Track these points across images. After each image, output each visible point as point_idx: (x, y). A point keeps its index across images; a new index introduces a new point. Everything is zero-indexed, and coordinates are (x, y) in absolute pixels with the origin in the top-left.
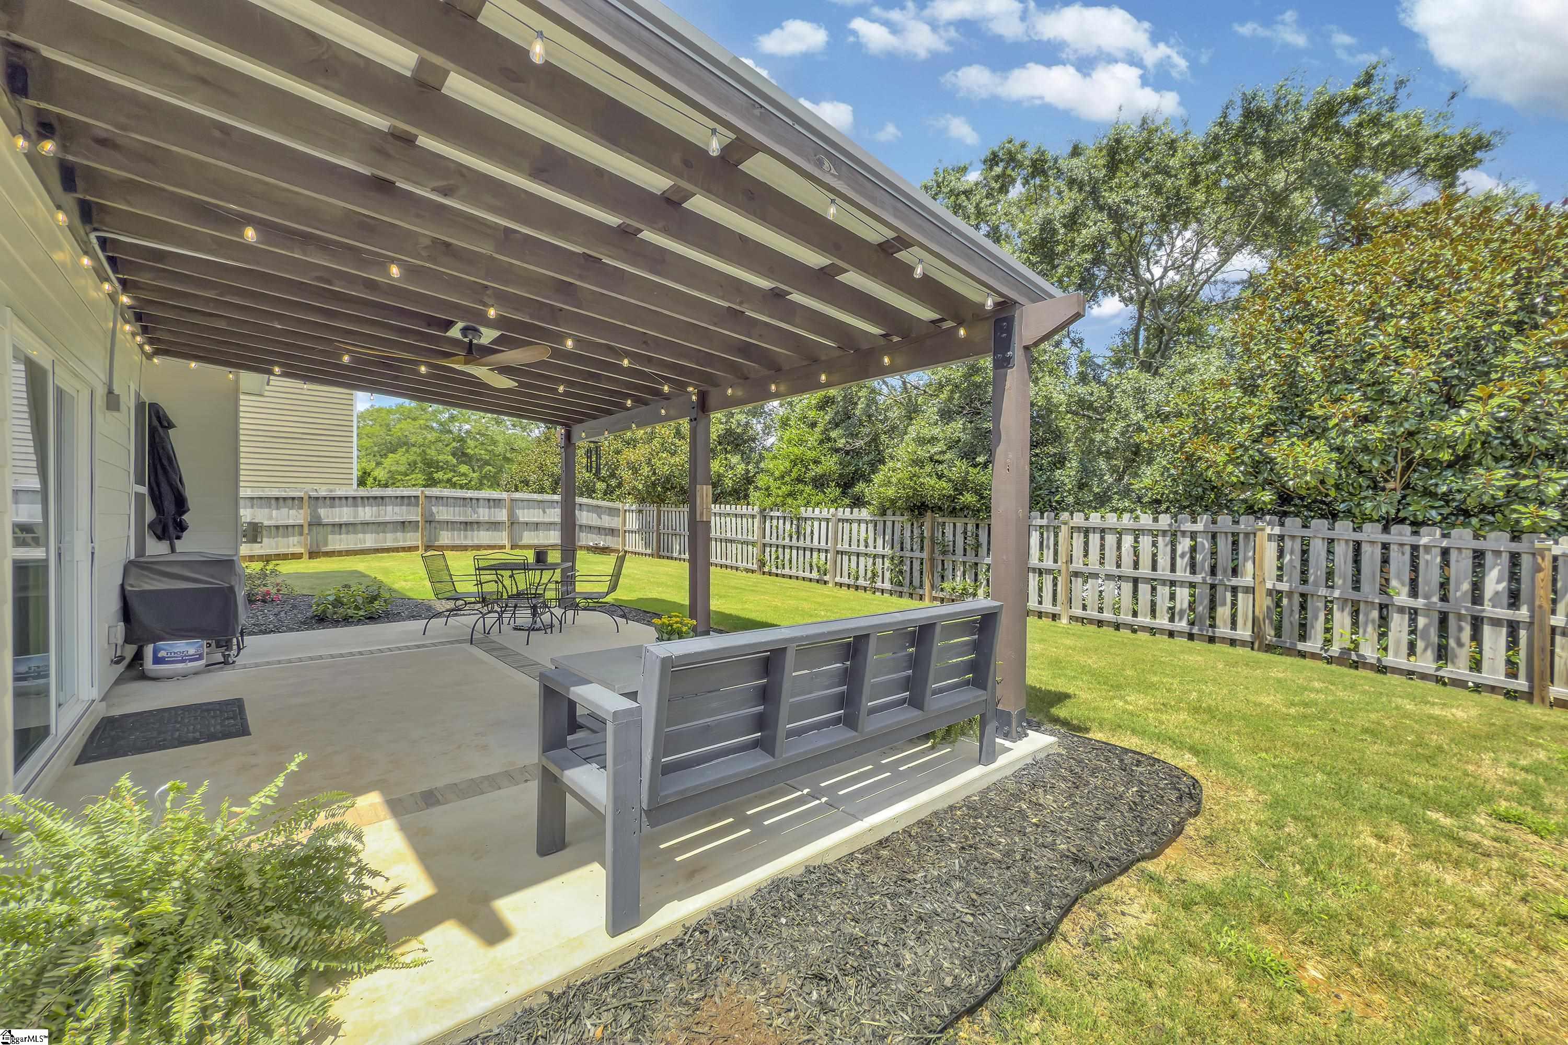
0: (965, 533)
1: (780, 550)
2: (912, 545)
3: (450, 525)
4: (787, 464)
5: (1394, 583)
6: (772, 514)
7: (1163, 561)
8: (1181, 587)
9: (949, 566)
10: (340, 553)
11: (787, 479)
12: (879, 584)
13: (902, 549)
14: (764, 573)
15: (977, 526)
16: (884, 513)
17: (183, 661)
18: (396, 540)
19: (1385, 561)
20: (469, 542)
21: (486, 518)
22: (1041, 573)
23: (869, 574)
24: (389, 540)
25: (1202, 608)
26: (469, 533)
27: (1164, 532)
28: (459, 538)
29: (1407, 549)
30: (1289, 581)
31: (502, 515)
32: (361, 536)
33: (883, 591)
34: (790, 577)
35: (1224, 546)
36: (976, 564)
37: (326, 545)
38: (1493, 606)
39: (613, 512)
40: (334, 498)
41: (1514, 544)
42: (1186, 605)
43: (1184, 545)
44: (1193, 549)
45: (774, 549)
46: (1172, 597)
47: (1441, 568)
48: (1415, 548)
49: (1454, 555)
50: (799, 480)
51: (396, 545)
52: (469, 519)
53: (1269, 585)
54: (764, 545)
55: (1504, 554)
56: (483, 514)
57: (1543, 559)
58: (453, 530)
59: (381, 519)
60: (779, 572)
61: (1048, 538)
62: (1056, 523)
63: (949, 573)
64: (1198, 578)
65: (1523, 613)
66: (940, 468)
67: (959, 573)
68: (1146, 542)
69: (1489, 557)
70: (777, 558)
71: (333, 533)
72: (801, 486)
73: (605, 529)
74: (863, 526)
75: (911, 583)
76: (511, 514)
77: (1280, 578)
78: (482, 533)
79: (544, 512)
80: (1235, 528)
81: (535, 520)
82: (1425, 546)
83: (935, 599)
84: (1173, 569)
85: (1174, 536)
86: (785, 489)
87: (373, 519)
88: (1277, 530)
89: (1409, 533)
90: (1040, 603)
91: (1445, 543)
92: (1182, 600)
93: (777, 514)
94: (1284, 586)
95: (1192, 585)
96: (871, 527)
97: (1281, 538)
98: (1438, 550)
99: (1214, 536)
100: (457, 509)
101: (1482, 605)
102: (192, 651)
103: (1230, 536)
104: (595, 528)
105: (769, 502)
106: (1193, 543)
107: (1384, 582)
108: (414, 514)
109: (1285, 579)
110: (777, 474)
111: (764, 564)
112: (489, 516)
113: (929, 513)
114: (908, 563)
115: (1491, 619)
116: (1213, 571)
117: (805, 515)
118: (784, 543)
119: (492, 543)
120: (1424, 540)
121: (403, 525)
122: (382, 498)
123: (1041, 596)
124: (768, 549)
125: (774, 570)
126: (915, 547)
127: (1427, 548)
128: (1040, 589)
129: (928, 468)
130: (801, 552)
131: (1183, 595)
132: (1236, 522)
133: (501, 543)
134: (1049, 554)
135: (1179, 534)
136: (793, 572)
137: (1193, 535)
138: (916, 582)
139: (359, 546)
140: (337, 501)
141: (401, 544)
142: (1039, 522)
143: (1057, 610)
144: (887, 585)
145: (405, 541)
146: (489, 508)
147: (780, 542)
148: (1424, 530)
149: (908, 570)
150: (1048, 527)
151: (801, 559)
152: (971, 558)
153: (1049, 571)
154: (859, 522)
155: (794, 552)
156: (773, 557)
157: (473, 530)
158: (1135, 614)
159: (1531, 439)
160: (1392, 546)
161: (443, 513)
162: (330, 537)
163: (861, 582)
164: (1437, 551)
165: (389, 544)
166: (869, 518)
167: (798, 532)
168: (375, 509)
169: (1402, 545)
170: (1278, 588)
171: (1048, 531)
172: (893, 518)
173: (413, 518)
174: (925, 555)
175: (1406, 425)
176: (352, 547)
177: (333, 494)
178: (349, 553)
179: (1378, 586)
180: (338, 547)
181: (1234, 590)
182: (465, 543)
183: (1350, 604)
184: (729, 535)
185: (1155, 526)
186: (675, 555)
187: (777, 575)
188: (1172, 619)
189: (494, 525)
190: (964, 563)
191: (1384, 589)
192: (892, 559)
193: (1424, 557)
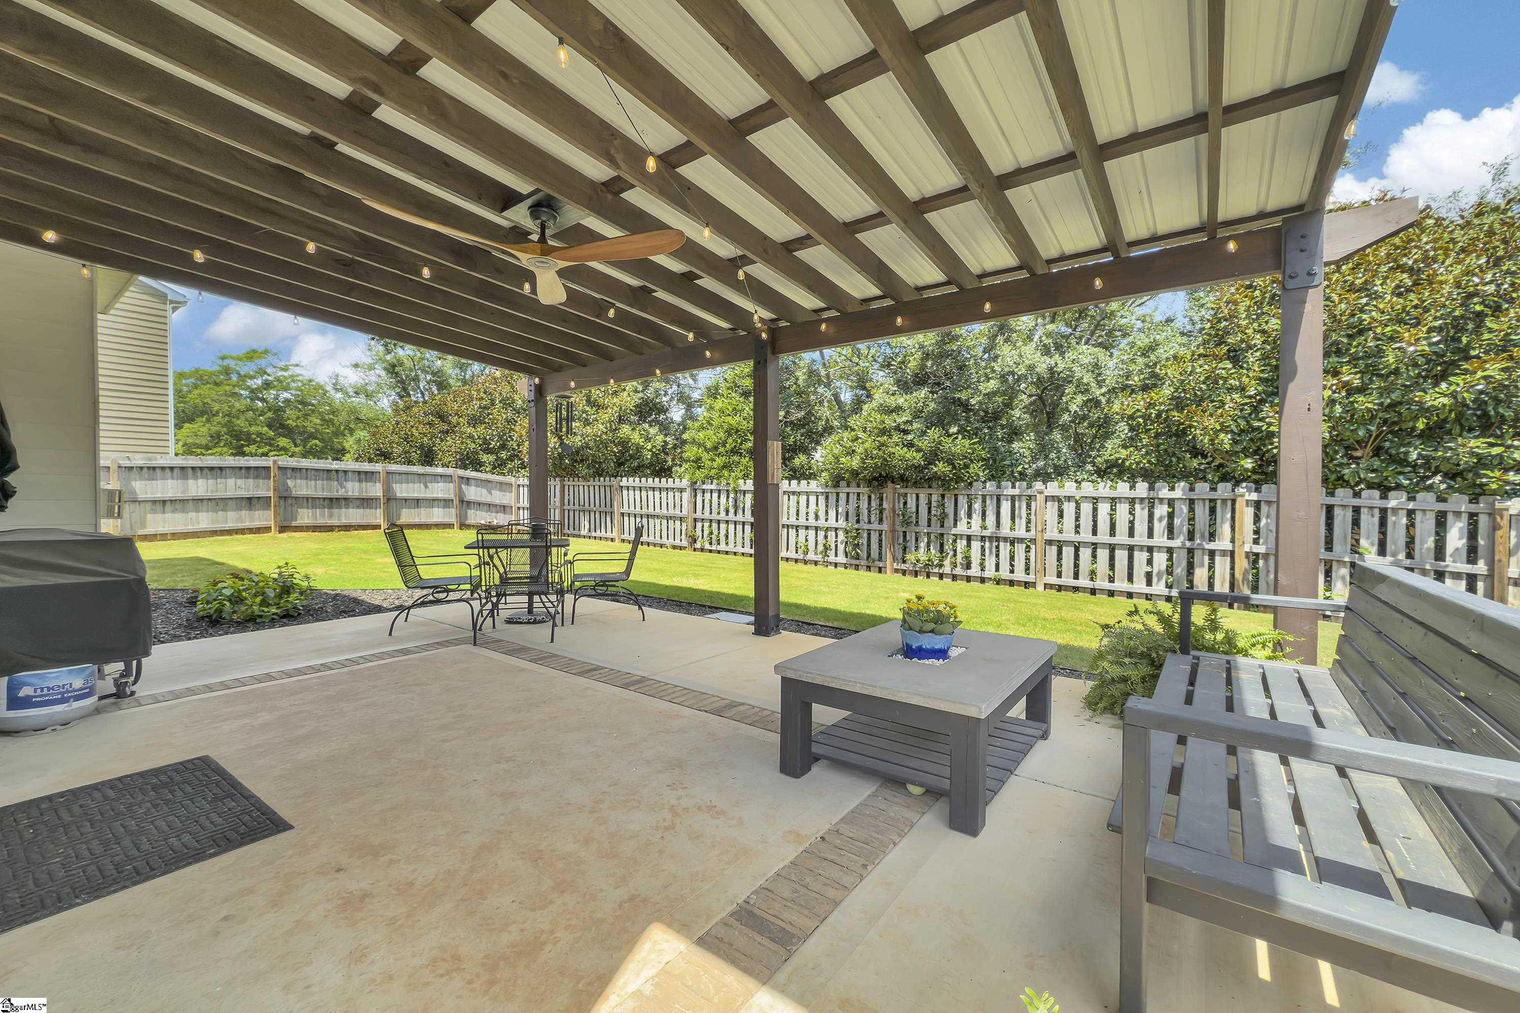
0: (930, 503)
1: (715, 525)
2: (869, 516)
3: (312, 502)
4: (722, 435)
5: (1363, 542)
6: (704, 487)
7: (1141, 528)
8: (1159, 552)
9: (911, 537)
10: (163, 537)
11: (721, 449)
12: (832, 558)
13: (858, 521)
14: (695, 550)
15: (943, 496)
16: (837, 485)
17: (64, 700)
18: (240, 519)
19: (1356, 523)
20: (335, 522)
21: (357, 494)
22: (1012, 543)
23: (821, 548)
24: (231, 519)
25: (1180, 570)
26: (335, 511)
27: (1142, 500)
28: (323, 515)
29: (1377, 511)
30: (1266, 543)
31: (376, 490)
32: (192, 515)
33: (836, 565)
34: (727, 553)
35: (1201, 512)
36: (942, 535)
37: (143, 525)
38: (1454, 561)
39: (504, 487)
40: (154, 468)
41: (1473, 506)
42: (1164, 568)
43: (1161, 511)
44: (1171, 516)
45: (707, 525)
46: (1150, 562)
47: (1407, 528)
48: (1384, 511)
49: (1419, 516)
50: (735, 451)
51: (240, 525)
52: (335, 494)
53: (1247, 548)
54: (695, 520)
55: (1463, 515)
56: (353, 488)
57: (1502, 518)
58: (314, 507)
59: (218, 495)
60: (714, 548)
61: (1020, 508)
62: (1029, 492)
63: (911, 544)
64: (1176, 543)
65: (1481, 567)
66: (910, 437)
67: (922, 545)
68: (1123, 509)
69: (1450, 518)
70: (711, 533)
71: (154, 511)
72: (736, 458)
73: (496, 506)
74: (813, 499)
75: (869, 556)
76: (388, 489)
77: (1256, 542)
78: (351, 510)
79: (426, 487)
80: (1213, 495)
81: (416, 495)
82: (1393, 509)
83: (896, 571)
84: (1150, 535)
85: (1151, 503)
86: (719, 461)
87: (209, 494)
88: (1254, 496)
89: (1378, 497)
90: (1012, 572)
91: (1411, 506)
92: (1160, 565)
93: (713, 487)
94: (1261, 549)
95: (1170, 551)
96: (822, 499)
97: (1257, 505)
98: (1405, 512)
99: (1192, 502)
100: (319, 483)
101: (1444, 561)
102: (78, 683)
103: (1207, 502)
104: (484, 504)
105: (699, 474)
106: (1170, 510)
107: (1355, 543)
108: (264, 489)
109: (1261, 541)
110: (709, 445)
111: (695, 541)
112: (360, 489)
113: (890, 484)
114: (865, 535)
115: (1452, 573)
116: (1191, 537)
117: (743, 488)
118: (718, 517)
119: (364, 522)
120: (1392, 503)
121: (250, 502)
122: (221, 469)
123: (1012, 565)
124: (699, 525)
125: (707, 546)
126: (873, 519)
127: (1395, 511)
128: (1012, 558)
129: (896, 438)
130: (739, 527)
131: (1161, 560)
132: (1214, 489)
133: (374, 522)
134: (1021, 523)
135: (1156, 501)
136: (731, 548)
137: (1171, 502)
138: (875, 553)
139: (190, 528)
140: (158, 471)
141: (247, 524)
142: (1010, 491)
143: (1031, 578)
144: (841, 559)
145: (252, 520)
146: (360, 481)
147: (714, 516)
148: (1392, 494)
149: (865, 542)
150: (1020, 496)
151: (740, 534)
152: (936, 529)
153: (1021, 540)
154: (807, 494)
155: (732, 527)
156: (706, 533)
157: (340, 507)
158: (1111, 580)
159: (1501, 410)
160: (1362, 510)
161: (300, 488)
162: (149, 516)
163: (811, 556)
164: (1403, 513)
165: (230, 525)
166: (820, 490)
167: (736, 507)
168: (211, 482)
169: (1371, 508)
170: (1255, 551)
171: (1020, 500)
172: (847, 490)
173: (262, 493)
174: (885, 527)
175: (1393, 396)
176: (180, 528)
177: (154, 463)
178: (175, 536)
179: (1349, 547)
180: (161, 530)
181: (1212, 553)
182: (330, 522)
183: (1323, 564)
184: (651, 510)
185: (1132, 494)
186: (584, 532)
187: (711, 551)
188: (1149, 583)
189: (366, 502)
190: (929, 534)
191: (1355, 549)
192: (847, 532)
193: (1391, 519)
